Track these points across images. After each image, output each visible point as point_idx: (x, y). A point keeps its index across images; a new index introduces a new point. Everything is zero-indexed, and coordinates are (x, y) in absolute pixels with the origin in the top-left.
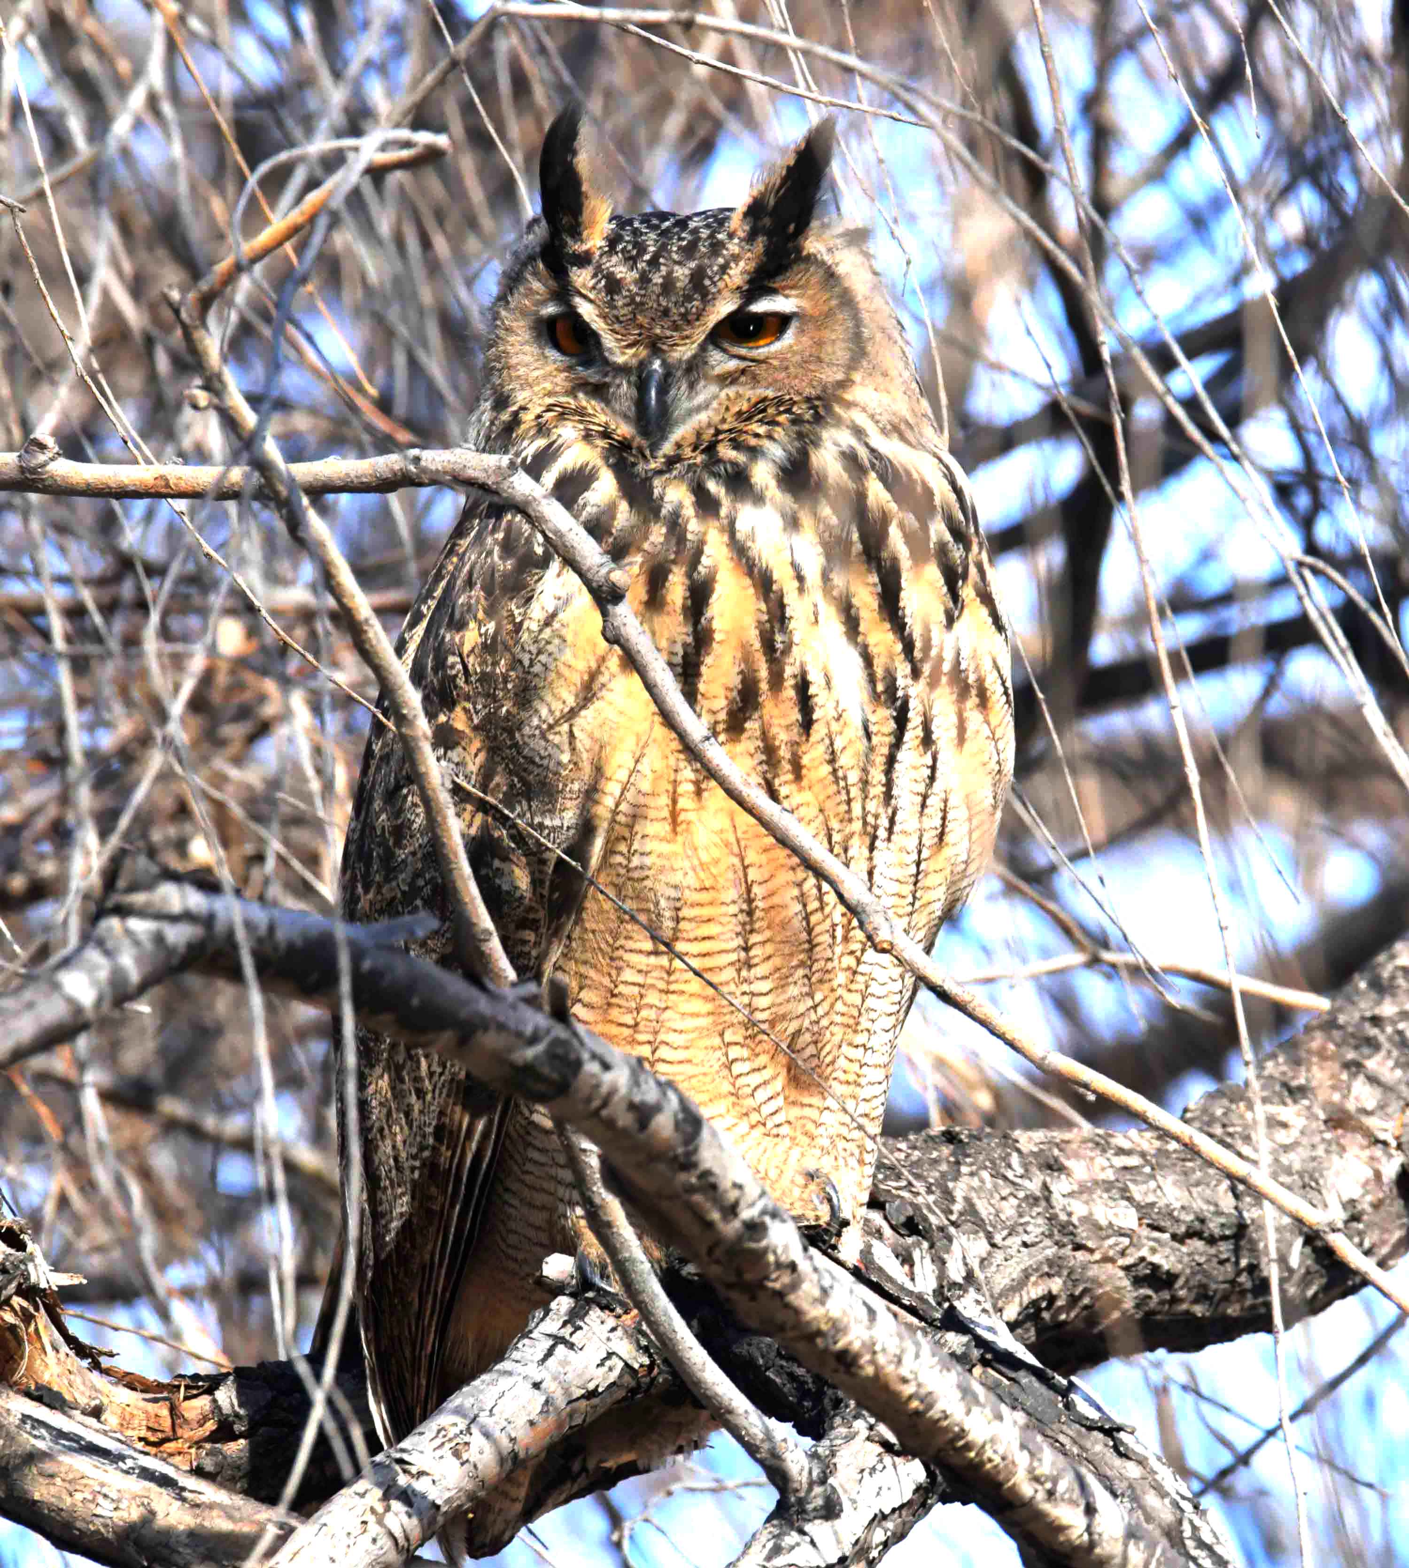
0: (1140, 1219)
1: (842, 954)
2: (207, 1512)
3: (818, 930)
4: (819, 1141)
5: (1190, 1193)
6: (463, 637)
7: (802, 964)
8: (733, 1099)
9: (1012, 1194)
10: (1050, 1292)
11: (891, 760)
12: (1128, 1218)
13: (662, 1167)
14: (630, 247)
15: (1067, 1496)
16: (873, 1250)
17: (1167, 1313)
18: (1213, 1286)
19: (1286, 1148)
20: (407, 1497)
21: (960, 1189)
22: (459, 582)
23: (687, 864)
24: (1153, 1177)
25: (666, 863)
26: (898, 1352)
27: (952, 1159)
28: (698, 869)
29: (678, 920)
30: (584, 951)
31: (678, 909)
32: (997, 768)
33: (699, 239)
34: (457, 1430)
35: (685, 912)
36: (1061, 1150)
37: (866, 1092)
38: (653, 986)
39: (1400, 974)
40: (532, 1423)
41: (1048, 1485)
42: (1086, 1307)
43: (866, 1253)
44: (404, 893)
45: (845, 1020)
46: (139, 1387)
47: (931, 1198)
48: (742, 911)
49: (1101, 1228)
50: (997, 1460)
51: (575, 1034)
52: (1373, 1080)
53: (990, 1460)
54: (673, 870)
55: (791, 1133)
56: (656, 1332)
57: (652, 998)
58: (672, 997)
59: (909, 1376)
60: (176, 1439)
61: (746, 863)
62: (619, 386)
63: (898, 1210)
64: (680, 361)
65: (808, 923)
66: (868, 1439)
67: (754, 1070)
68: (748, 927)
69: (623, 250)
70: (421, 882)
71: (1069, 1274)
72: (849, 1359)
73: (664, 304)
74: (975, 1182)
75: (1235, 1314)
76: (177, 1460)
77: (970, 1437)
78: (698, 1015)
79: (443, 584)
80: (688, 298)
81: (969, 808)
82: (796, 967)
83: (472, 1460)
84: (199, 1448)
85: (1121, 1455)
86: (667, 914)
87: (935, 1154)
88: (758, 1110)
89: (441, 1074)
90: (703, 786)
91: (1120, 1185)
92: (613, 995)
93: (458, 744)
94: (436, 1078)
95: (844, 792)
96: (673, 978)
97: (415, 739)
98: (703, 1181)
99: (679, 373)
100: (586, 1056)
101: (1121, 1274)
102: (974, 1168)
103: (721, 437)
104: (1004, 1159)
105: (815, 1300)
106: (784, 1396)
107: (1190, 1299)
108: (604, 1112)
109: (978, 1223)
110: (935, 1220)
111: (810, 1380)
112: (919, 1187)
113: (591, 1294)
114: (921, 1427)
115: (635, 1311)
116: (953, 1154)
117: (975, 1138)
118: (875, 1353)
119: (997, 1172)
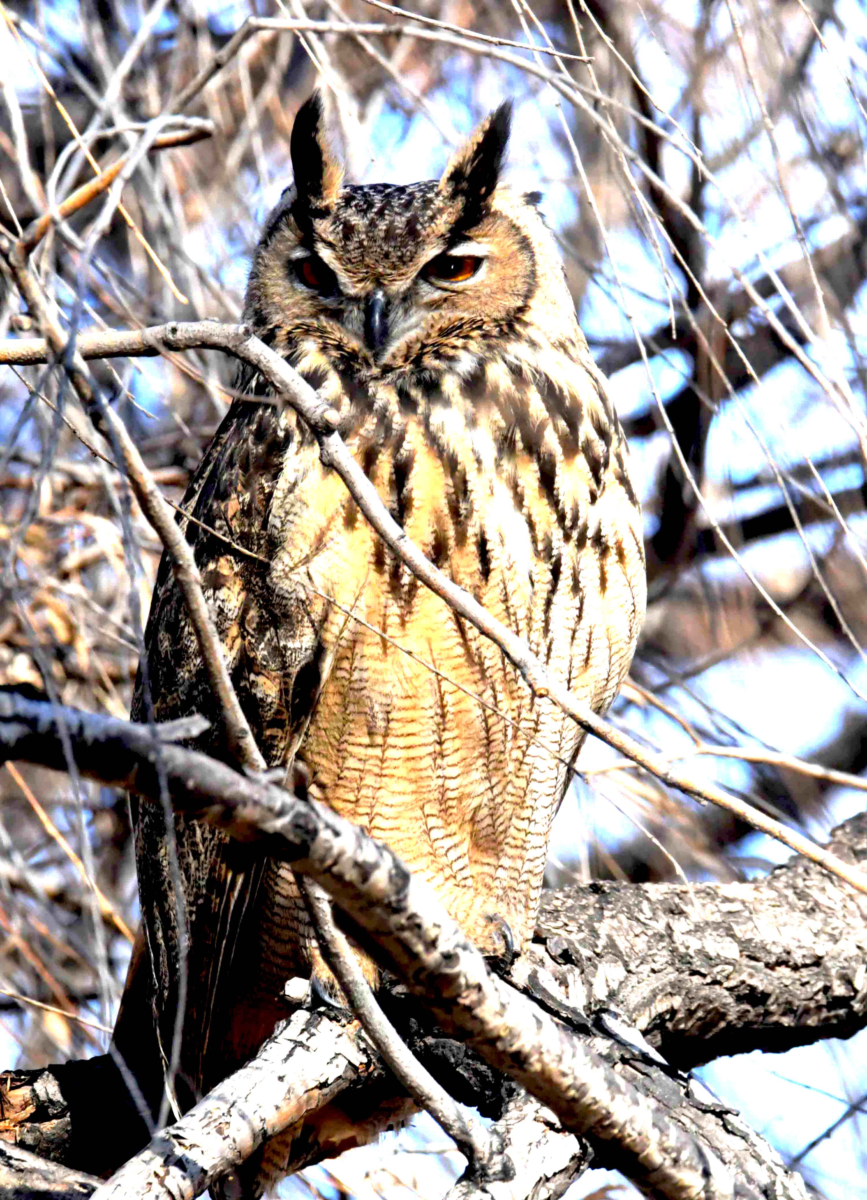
0: (741, 951)
1: (512, 749)
2: (28, 1176)
3: (494, 729)
5: (779, 931)
6: (226, 506)
7: (481, 755)
8: (432, 857)
9: (643, 932)
10: (672, 1007)
11: (549, 603)
12: (731, 950)
13: (379, 911)
15: (688, 1163)
16: (539, 975)
17: (762, 1023)
18: (797, 1003)
20: (181, 1164)
21: (604, 928)
23: (394, 678)
24: (750, 919)
25: (380, 677)
26: (559, 1053)
27: (597, 906)
28: (404, 682)
29: (388, 721)
30: (318, 745)
31: (388, 713)
34: (220, 1113)
35: (393, 715)
36: (680, 899)
38: (369, 771)
40: (277, 1108)
41: (674, 1155)
42: (700, 1019)
43: (533, 977)
44: (182, 701)
45: (514, 799)
47: (581, 935)
49: (711, 959)
50: (635, 1135)
51: (313, 809)
53: (630, 1136)
56: (373, 1037)
57: (369, 780)
58: (385, 779)
59: (569, 1072)
60: (3, 1119)
62: (351, 312)
63: (556, 943)
64: (398, 293)
65: (487, 725)
66: (535, 1119)
68: (442, 727)
69: (356, 206)
70: (196, 693)
71: (687, 994)
72: (522, 1057)
73: (386, 248)
74: (615, 923)
75: (814, 1024)
76: (6, 1135)
77: (614, 1118)
79: (210, 467)
81: (609, 639)
82: (477, 758)
83: (231, 1135)
84: (21, 1126)
85: (728, 1131)
86: (380, 716)
87: (584, 902)
88: (450, 866)
89: (211, 840)
90: (407, 619)
91: (726, 925)
92: (340, 778)
93: (223, 585)
94: (207, 843)
95: (514, 625)
96: (385, 765)
97: (188, 583)
98: (411, 922)
99: (397, 302)
100: (321, 826)
101: (727, 993)
102: (614, 912)
103: (425, 350)
104: (637, 905)
105: (497, 1013)
106: (471, 1086)
107: (780, 1012)
108: (335, 869)
109: (618, 955)
110: (586, 953)
111: (490, 1075)
112: (573, 926)
113: (322, 1009)
114: (577, 1110)
115: (356, 1022)
116: (598, 902)
117: (615, 889)
118: (542, 1053)
119: (632, 916)
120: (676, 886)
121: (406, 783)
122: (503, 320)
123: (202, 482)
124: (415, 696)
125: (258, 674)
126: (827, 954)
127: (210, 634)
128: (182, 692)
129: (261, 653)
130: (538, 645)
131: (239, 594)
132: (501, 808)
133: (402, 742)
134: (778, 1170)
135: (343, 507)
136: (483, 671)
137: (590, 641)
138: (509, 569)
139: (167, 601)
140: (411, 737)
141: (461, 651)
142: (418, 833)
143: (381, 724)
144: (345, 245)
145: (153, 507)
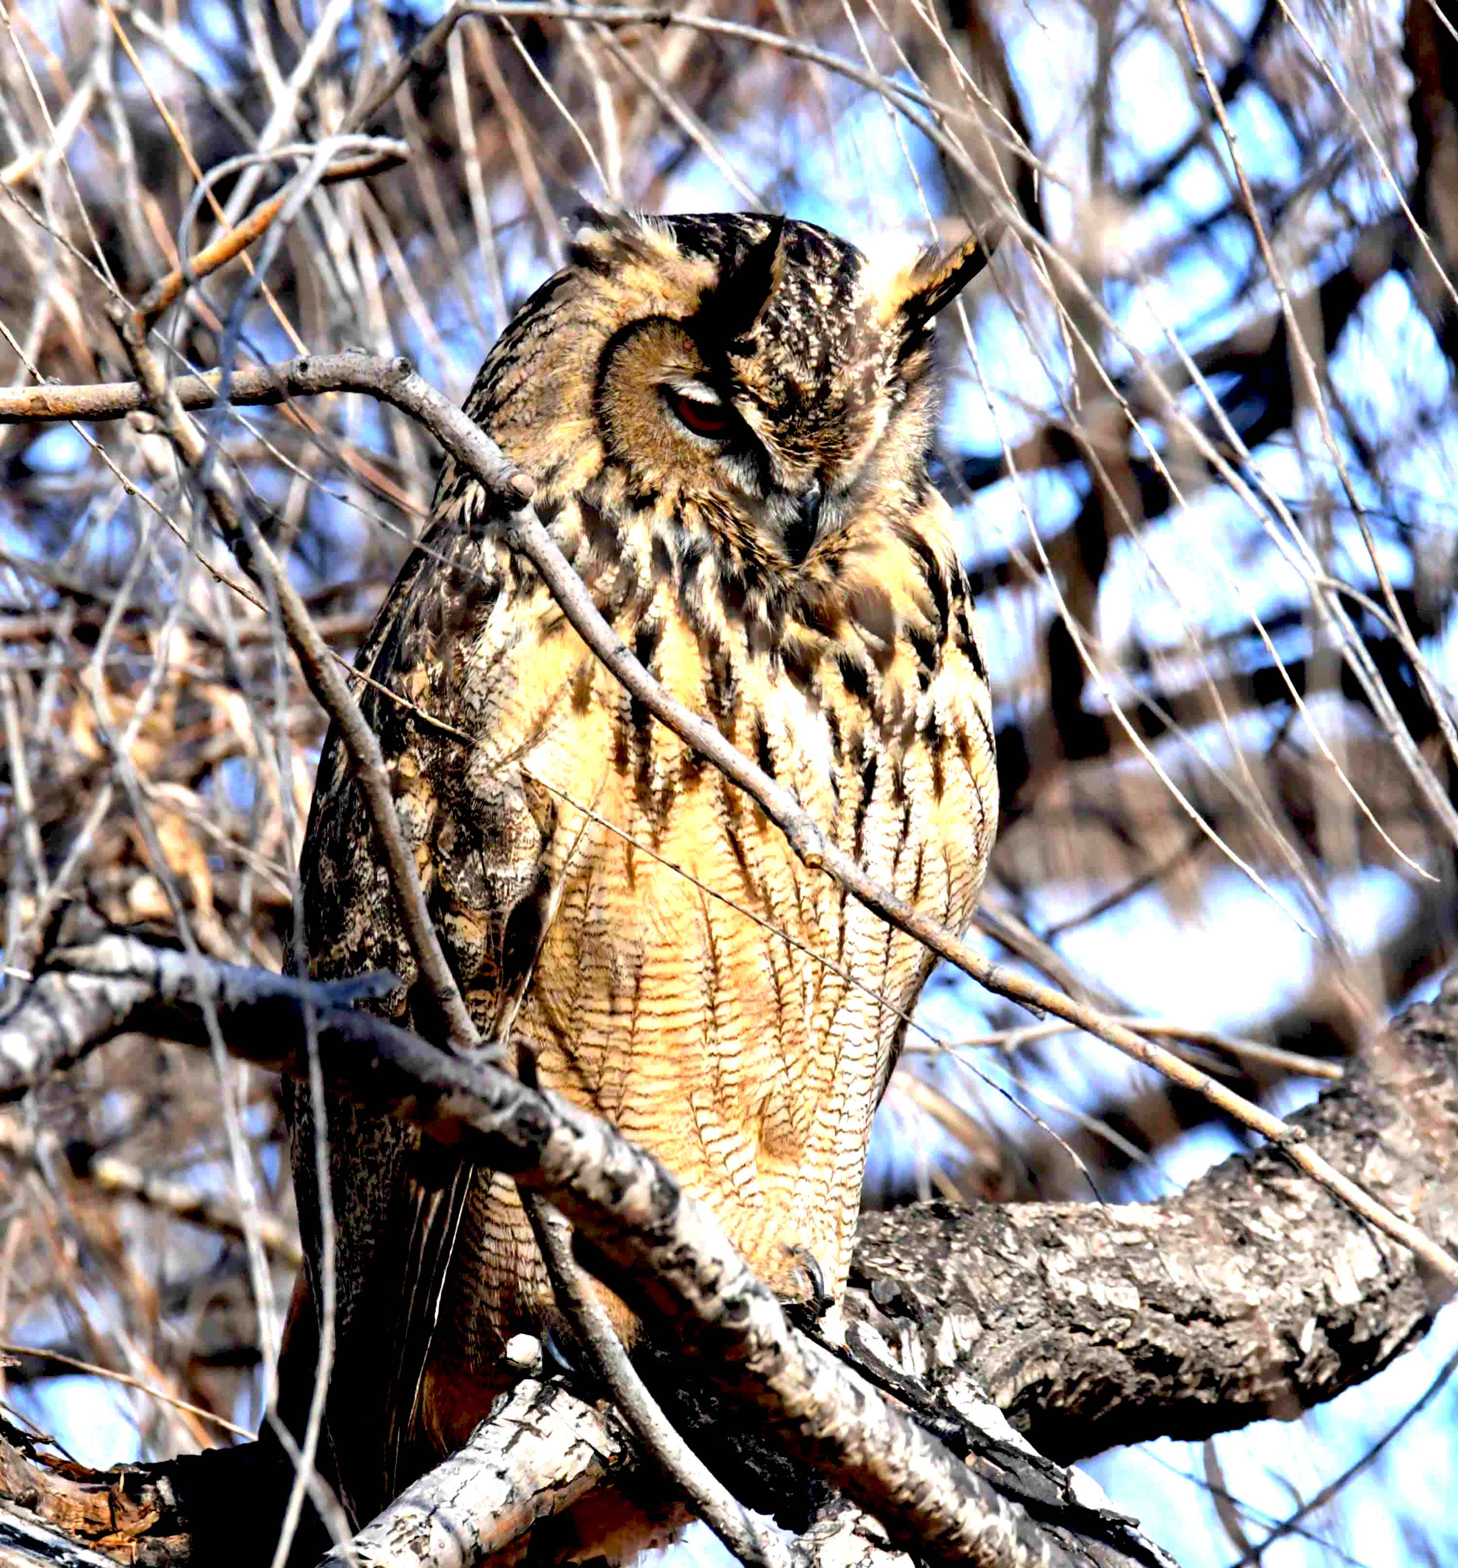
0: (1142, 1299)
3: (787, 988)
4: (796, 1213)
5: (1195, 1271)
6: (410, 680)
7: (771, 1024)
8: (703, 1167)
9: (1005, 1272)
10: (1046, 1376)
11: (860, 816)
12: (1129, 1298)
13: (635, 1241)
16: (860, 1331)
17: (1170, 1399)
18: (1220, 1371)
19: (1296, 1224)
21: (950, 1266)
22: (405, 622)
24: (1154, 1254)
26: (887, 1439)
27: (942, 1235)
28: (660, 924)
32: (980, 817)
34: (416, 1522)
35: (647, 970)
36: (1058, 1225)
37: (843, 1160)
38: (615, 1048)
39: (1417, 1038)
40: (495, 1515)
42: (1084, 1393)
43: (852, 1335)
45: (819, 1084)
46: (76, 1476)
47: (920, 1276)
48: (707, 968)
49: (1100, 1309)
50: (993, 1555)
51: (544, 1099)
52: (1389, 1151)
53: (986, 1555)
54: (632, 924)
55: (766, 1205)
56: (628, 1418)
57: (615, 1060)
59: (901, 1465)
60: (115, 1531)
63: (885, 1287)
66: (854, 1532)
67: (725, 1137)
68: (714, 986)
70: (370, 941)
71: (1066, 1358)
72: (836, 1447)
74: (967, 1259)
75: (1242, 1401)
76: (118, 1553)
77: (964, 1531)
78: (664, 1078)
79: (388, 628)
81: (947, 861)
83: (432, 1554)
84: (139, 1542)
87: (923, 1230)
89: (395, 1145)
90: (661, 838)
91: (1121, 1263)
93: (407, 791)
96: (637, 1039)
97: (371, 785)
98: (681, 1256)
100: (555, 1122)
101: (1122, 1357)
102: (966, 1244)
104: (996, 1235)
105: (800, 1383)
106: (765, 1486)
107: (1196, 1383)
108: (575, 1183)
109: (970, 1303)
110: (924, 1300)
111: (792, 1470)
112: (907, 1264)
113: (558, 1378)
114: (913, 1519)
116: (943, 1229)
117: (966, 1212)
118: (863, 1440)
119: (990, 1248)
120: (1052, 1208)
123: (377, 648)
124: (675, 944)
125: (456, 914)
126: (1262, 1302)
128: (352, 941)
129: (461, 884)
131: (427, 803)
133: (660, 1007)
135: (571, 682)
136: (769, 910)
139: (330, 813)
140: (671, 1000)
141: (738, 881)
142: (684, 1134)
145: (324, 679)
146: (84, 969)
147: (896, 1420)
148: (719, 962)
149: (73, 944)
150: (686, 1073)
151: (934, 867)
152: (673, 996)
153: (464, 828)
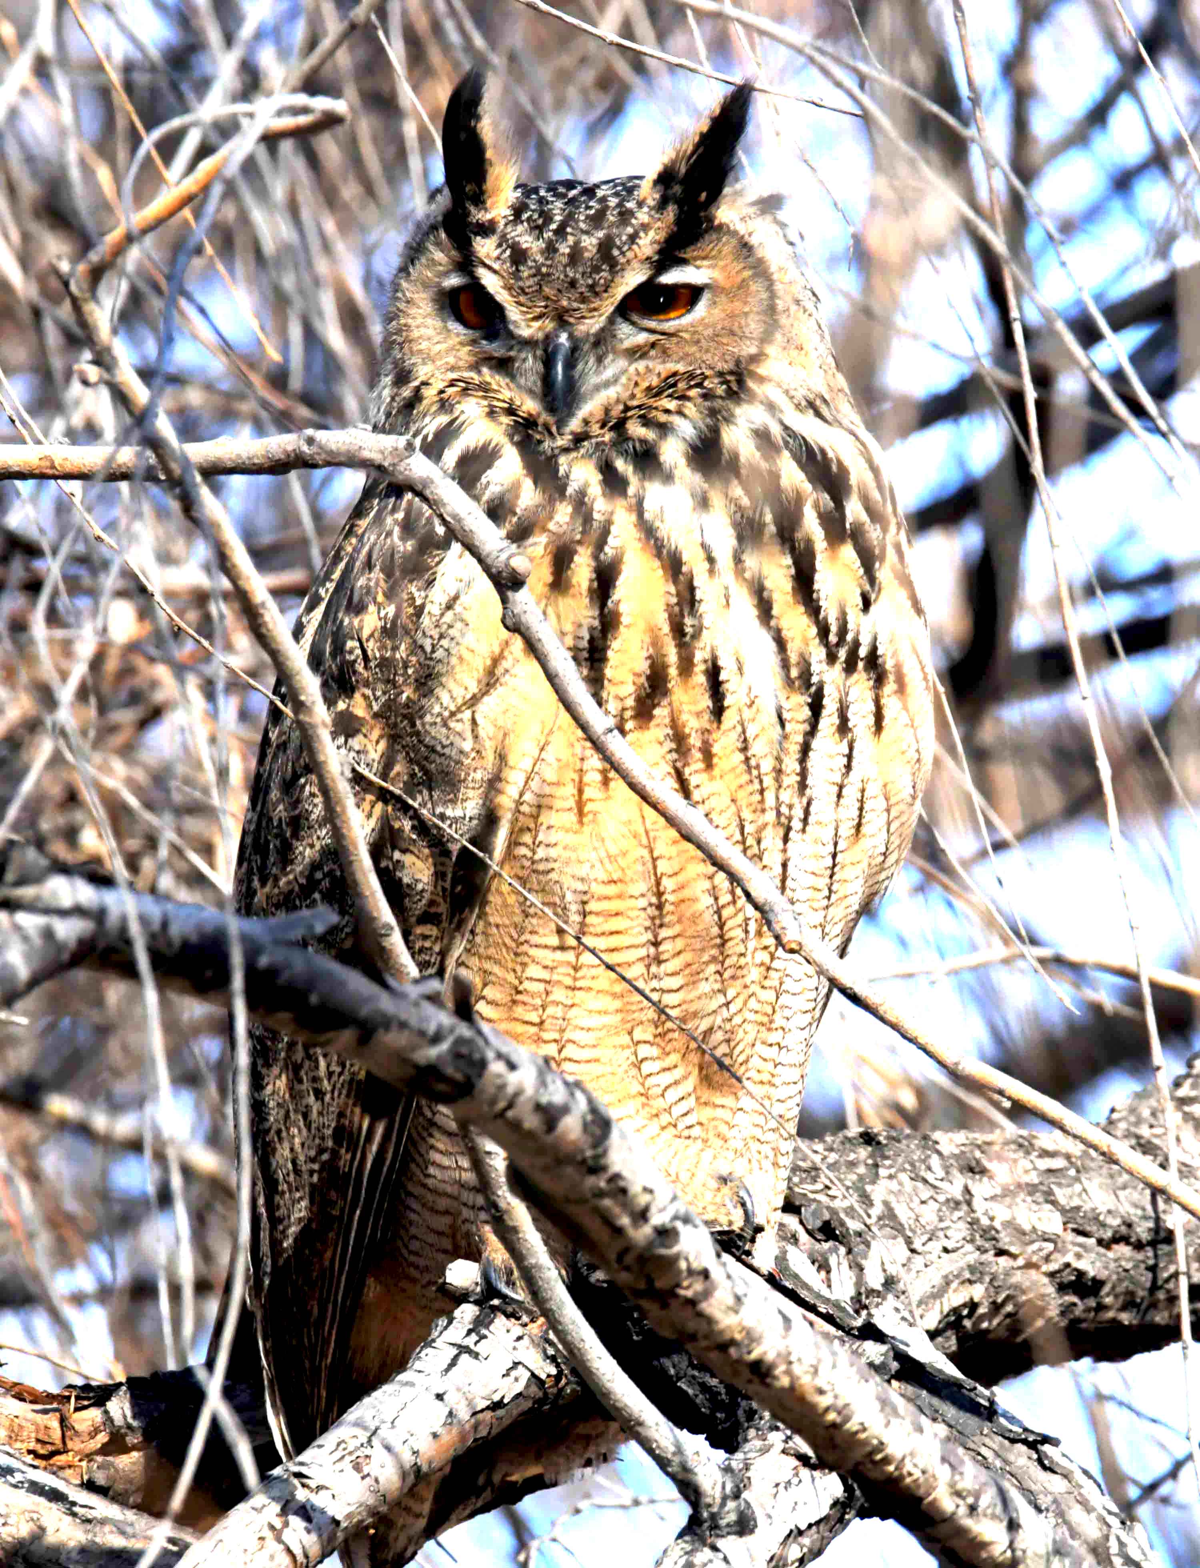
0: (1065, 1224)
2: (99, 1528)
3: (729, 924)
5: (1117, 1196)
6: (361, 621)
7: (714, 959)
8: (643, 1099)
9: (932, 1198)
10: (972, 1299)
11: (805, 749)
12: (1052, 1223)
13: (570, 1170)
14: (536, 216)
15: (989, 1511)
16: (788, 1256)
17: (1093, 1321)
18: (1140, 1293)
20: (305, 1512)
21: (879, 1192)
22: (358, 564)
24: (1078, 1180)
25: (573, 856)
26: (814, 1363)
27: (870, 1161)
28: (606, 861)
29: (584, 914)
31: (584, 903)
33: (607, 207)
34: (357, 1443)
35: (592, 906)
36: (983, 1151)
37: (782, 1092)
38: (559, 982)
40: (435, 1436)
41: (970, 1500)
42: (1009, 1315)
43: (781, 1259)
44: (301, 886)
45: (759, 1018)
46: (28, 1398)
47: (849, 1202)
48: (651, 905)
49: (1024, 1234)
50: (917, 1474)
51: (480, 1032)
53: (910, 1474)
55: (704, 1135)
56: (564, 1341)
57: (558, 994)
59: (827, 1387)
60: (66, 1451)
61: (655, 855)
62: (524, 360)
63: (814, 1214)
64: (588, 334)
65: (720, 917)
66: (784, 1452)
68: (657, 922)
69: (529, 219)
70: (319, 875)
71: (991, 1281)
72: (764, 1370)
73: (571, 275)
74: (894, 1185)
75: (1163, 1323)
76: (68, 1472)
77: (889, 1450)
79: (342, 566)
80: (597, 269)
81: (887, 799)
82: (707, 963)
83: (373, 1473)
84: (90, 1461)
85: (1045, 1468)
86: (574, 908)
87: (852, 1157)
88: (669, 1110)
89: (340, 1074)
91: (1045, 1188)
92: (519, 992)
93: (357, 731)
94: (335, 1078)
95: (756, 781)
96: (579, 975)
97: (313, 726)
98: (613, 1186)
99: (586, 347)
100: (490, 1055)
101: (1046, 1280)
102: (893, 1171)
103: (629, 414)
104: (924, 1161)
105: (730, 1308)
106: (697, 1407)
107: (1117, 1306)
108: (510, 1114)
109: (899, 1228)
110: (853, 1225)
111: (723, 1391)
112: (837, 1190)
113: (496, 1302)
114: (838, 1440)
115: (542, 1320)
116: (871, 1156)
117: (894, 1139)
118: (790, 1363)
119: (917, 1175)
120: (977, 1135)
121: (609, 999)
122: (731, 373)
124: (621, 881)
125: (404, 851)
127: (342, 795)
130: (791, 807)
132: (741, 1031)
134: (1112, 1520)
137: (862, 801)
138: (750, 706)
140: (615, 937)
143: (575, 918)
144: (518, 270)
145: (265, 623)
146: (32, 907)
147: (823, 1343)
148: (663, 899)
149: (21, 882)
150: (629, 1007)
151: (875, 806)
152: (617, 932)
153: (417, 769)
